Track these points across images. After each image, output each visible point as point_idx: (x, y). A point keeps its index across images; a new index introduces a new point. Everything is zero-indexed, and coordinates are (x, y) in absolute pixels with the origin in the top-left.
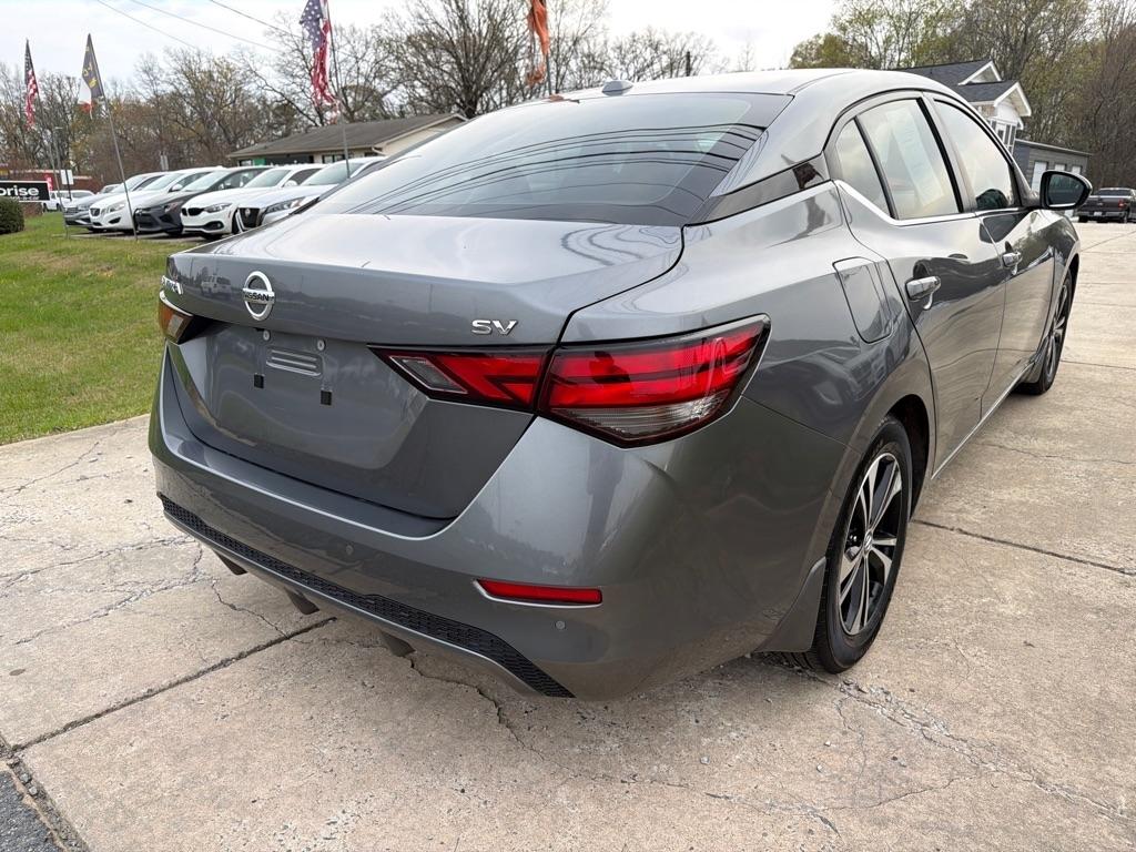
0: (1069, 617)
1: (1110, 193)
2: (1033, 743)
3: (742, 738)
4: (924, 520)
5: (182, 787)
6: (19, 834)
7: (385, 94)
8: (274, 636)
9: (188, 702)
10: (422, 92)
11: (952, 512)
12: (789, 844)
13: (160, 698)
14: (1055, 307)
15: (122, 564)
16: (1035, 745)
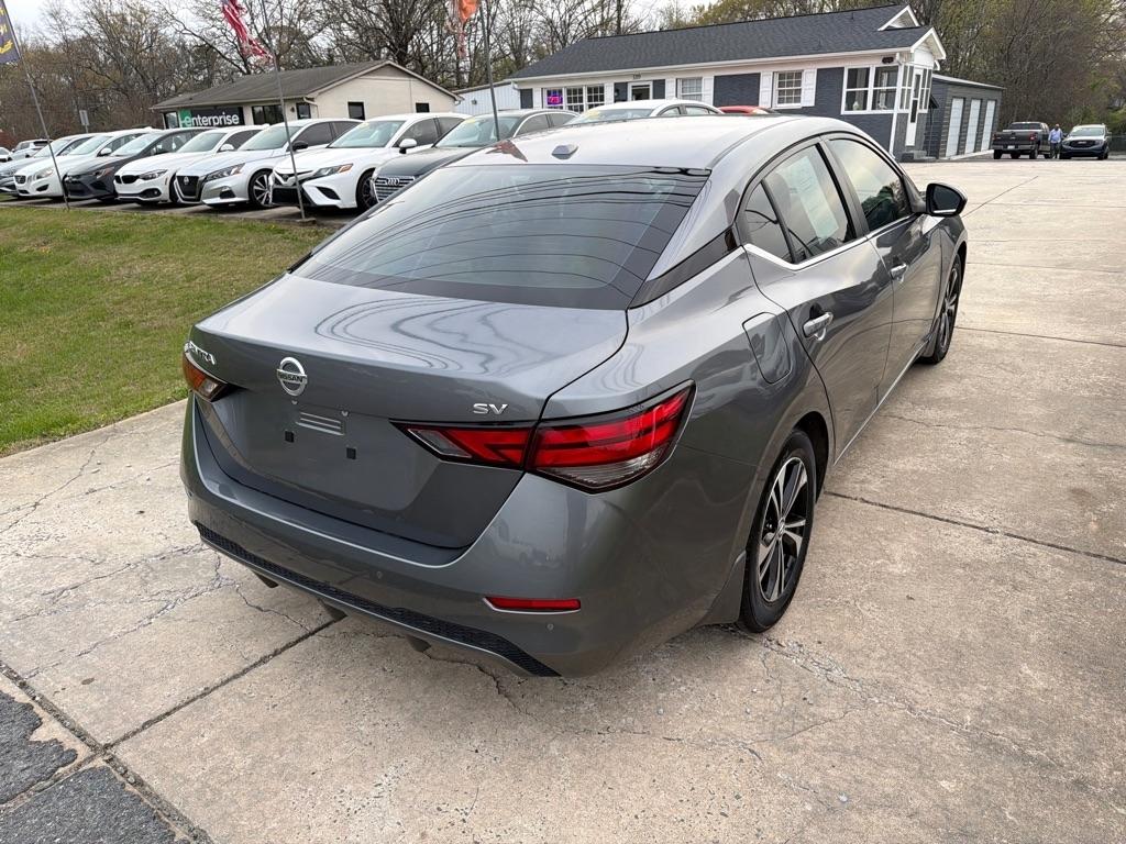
0: (943, 573)
1: (1021, 127)
2: (907, 679)
3: (689, 691)
4: (833, 491)
5: (253, 766)
6: (131, 815)
7: (312, 36)
8: (301, 633)
9: (241, 696)
10: (349, 33)
11: (856, 483)
12: (726, 771)
13: (216, 694)
14: (945, 287)
15: (151, 575)
16: (909, 681)
